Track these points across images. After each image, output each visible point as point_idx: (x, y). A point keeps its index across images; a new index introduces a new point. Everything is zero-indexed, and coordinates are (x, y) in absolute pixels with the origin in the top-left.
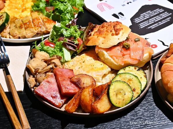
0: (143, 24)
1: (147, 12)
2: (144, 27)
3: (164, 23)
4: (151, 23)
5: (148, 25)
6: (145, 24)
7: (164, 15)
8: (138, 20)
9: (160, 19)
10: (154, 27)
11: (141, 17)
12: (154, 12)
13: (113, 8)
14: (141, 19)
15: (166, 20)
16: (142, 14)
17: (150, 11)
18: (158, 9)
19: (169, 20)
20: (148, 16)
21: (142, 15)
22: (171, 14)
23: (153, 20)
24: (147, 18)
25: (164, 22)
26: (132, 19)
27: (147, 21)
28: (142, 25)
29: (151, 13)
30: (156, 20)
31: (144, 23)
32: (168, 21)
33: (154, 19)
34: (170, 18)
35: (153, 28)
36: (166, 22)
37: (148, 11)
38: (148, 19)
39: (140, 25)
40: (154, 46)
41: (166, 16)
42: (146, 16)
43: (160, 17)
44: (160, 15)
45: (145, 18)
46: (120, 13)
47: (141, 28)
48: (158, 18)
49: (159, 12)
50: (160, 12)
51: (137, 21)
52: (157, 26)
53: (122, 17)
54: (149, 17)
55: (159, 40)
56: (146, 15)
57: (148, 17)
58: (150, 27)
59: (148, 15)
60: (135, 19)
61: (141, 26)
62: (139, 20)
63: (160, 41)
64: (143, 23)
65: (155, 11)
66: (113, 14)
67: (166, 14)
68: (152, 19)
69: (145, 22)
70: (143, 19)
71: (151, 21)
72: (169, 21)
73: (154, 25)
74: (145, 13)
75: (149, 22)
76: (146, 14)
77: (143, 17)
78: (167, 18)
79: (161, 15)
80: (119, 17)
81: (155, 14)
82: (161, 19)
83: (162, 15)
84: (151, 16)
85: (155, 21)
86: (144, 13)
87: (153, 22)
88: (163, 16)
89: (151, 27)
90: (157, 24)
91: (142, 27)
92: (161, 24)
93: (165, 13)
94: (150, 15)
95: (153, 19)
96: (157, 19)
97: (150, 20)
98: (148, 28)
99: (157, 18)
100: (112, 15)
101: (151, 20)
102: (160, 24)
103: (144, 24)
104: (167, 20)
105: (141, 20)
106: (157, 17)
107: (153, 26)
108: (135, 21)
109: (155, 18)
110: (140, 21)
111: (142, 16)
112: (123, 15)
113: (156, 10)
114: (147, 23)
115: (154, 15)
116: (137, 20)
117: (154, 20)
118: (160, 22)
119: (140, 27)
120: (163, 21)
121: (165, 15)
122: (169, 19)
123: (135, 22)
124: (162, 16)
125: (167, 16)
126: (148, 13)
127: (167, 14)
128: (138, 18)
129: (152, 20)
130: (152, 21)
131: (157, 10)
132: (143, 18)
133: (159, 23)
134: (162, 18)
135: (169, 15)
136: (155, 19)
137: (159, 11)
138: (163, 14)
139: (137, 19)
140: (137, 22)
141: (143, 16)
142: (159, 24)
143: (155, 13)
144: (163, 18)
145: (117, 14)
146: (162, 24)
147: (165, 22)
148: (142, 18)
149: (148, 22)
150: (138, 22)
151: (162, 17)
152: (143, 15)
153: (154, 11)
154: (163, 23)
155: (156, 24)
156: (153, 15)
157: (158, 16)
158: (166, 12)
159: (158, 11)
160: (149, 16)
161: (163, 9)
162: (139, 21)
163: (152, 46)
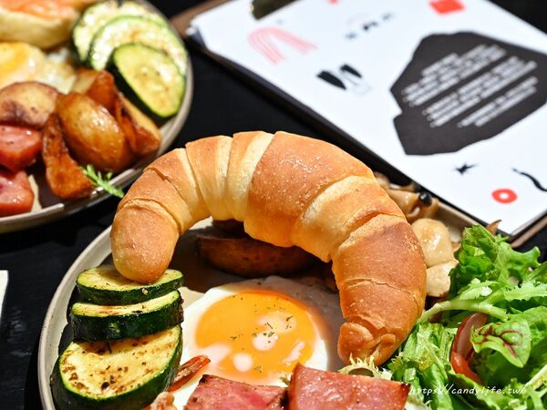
6: (448, 109)
19: (533, 90)
25: (515, 98)
26: (398, 90)
32: (530, 93)
33: (474, 88)
38: (454, 89)
40: (504, 196)
43: (496, 79)
46: (346, 68)
48: (491, 84)
53: (356, 84)
55: (515, 170)
63: (523, 174)
72: (534, 94)
80: (346, 82)
82: (501, 85)
104: (525, 90)
112: (357, 74)
116: (416, 95)
122: (533, 86)
123: (409, 102)
124: (504, 74)
132: (434, 84)
140: (416, 103)
142: (498, 106)
145: (337, 73)
148: (431, 86)
150: (419, 102)
162: (423, 99)
163: (496, 195)
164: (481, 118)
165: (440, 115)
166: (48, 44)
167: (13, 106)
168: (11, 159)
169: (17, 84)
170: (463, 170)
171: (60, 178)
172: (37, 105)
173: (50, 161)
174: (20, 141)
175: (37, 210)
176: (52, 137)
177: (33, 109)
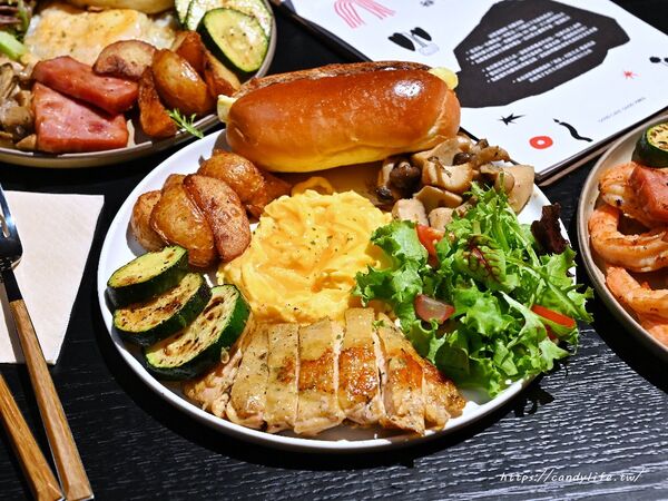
0: (499, 67)
1: (510, 27)
2: (502, 76)
3: (572, 60)
4: (527, 63)
5: (517, 68)
6: (507, 66)
7: (572, 34)
8: (480, 54)
9: (556, 49)
10: (539, 76)
11: (490, 42)
12: (535, 24)
13: (391, 13)
14: (491, 49)
15: (577, 51)
16: (494, 31)
17: (521, 22)
18: (549, 14)
19: (590, 51)
20: (514, 40)
21: (494, 34)
22: (595, 29)
23: (533, 51)
24: (511, 45)
25: (572, 58)
26: (461, 52)
27: (514, 56)
28: (496, 72)
29: (524, 26)
30: (545, 50)
31: (503, 65)
32: (586, 53)
33: (536, 49)
34: (593, 43)
35: (535, 78)
36: (579, 56)
37: (514, 22)
38: (515, 50)
39: (488, 69)
40: (541, 142)
41: (577, 38)
42: (509, 40)
43: (558, 41)
44: (557, 35)
45: (507, 47)
46: (419, 32)
47: (493, 80)
48: (552, 46)
49: (552, 23)
50: (557, 23)
51: (476, 56)
52: (547, 73)
53: (424, 45)
54: (519, 42)
55: (556, 121)
56: (509, 34)
57: (515, 44)
58: (523, 78)
59: (516, 36)
60: (472, 51)
61: (491, 74)
62: (484, 52)
63: (563, 124)
64: (500, 63)
65: (538, 20)
66: (391, 35)
67: (579, 31)
68: (529, 49)
69: (507, 60)
70: (500, 51)
71: (525, 57)
72: (590, 55)
73: (537, 71)
74: (505, 29)
75: (521, 59)
76: (509, 30)
77: (499, 42)
78: (582, 45)
79: (561, 33)
80: (415, 44)
81: (540, 31)
82: (560, 47)
83: (565, 35)
84: (526, 38)
85: (542, 56)
86: (501, 27)
87: (535, 59)
88: (569, 36)
89: (527, 76)
90: (548, 65)
91: (497, 78)
92: (561, 66)
93: (575, 26)
94: (520, 35)
95: (532, 47)
96: (547, 47)
97: (522, 52)
98: (519, 80)
99: (547, 44)
100: (390, 38)
101: (525, 51)
102: (557, 67)
103: (503, 68)
104: (582, 51)
105: (493, 55)
106: (547, 40)
107: (534, 72)
108: (472, 58)
109: (540, 44)
110: (489, 56)
111: (495, 38)
112: (427, 37)
113: (542, 18)
114: (514, 62)
115: (536, 34)
116: (478, 55)
117: (536, 52)
118: (560, 60)
119: (491, 77)
120: (570, 54)
121: (576, 33)
122: (590, 48)
123: (471, 61)
124: (565, 38)
125: (581, 36)
126: (514, 29)
127: (583, 29)
128: (480, 48)
129: (529, 52)
130: (529, 55)
131: (545, 16)
132: (499, 45)
133: (555, 61)
134: (564, 45)
135: (588, 33)
136: (540, 50)
137: (552, 19)
138: (568, 30)
139: (476, 49)
140: (477, 62)
141: (499, 39)
142: (554, 65)
143: (540, 28)
144: (567, 43)
145: (408, 35)
146: (564, 64)
147: (575, 58)
148: (494, 47)
149: (516, 59)
150: (481, 60)
151: (563, 41)
152: (499, 36)
153: (535, 21)
154: (568, 62)
155: (545, 67)
156: (532, 35)
157: (550, 39)
158: (578, 24)
159: (548, 21)
160: (519, 39)
161: (567, 14)
162: (486, 58)
163: (534, 142)
164: (534, 76)
165: (497, 73)
166: (154, 11)
167: (116, 61)
168: (110, 104)
169: (120, 42)
170: (507, 120)
171: (151, 120)
172: (136, 59)
173: (143, 106)
174: (119, 90)
175: (131, 145)
176: (146, 86)
177: (133, 63)
